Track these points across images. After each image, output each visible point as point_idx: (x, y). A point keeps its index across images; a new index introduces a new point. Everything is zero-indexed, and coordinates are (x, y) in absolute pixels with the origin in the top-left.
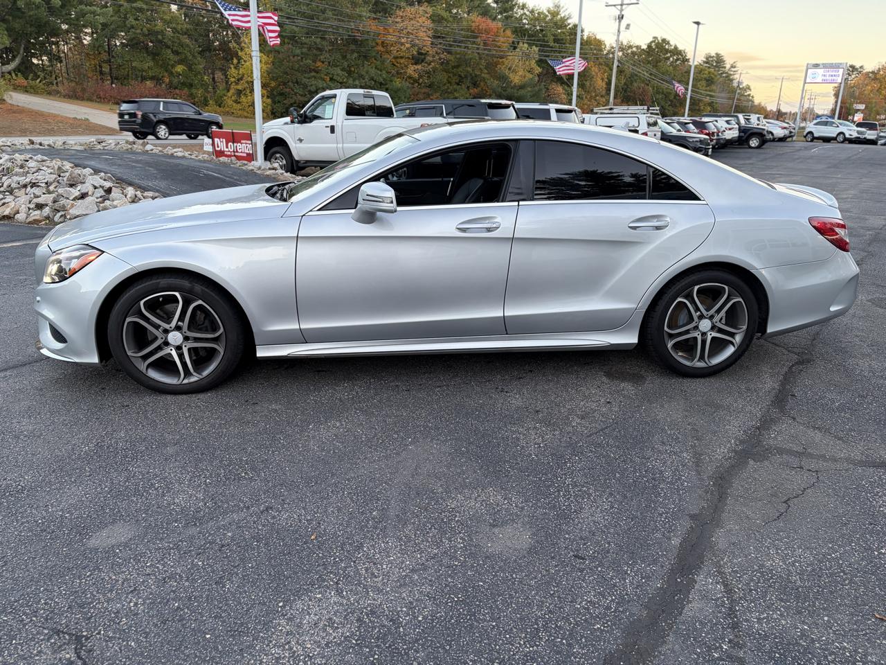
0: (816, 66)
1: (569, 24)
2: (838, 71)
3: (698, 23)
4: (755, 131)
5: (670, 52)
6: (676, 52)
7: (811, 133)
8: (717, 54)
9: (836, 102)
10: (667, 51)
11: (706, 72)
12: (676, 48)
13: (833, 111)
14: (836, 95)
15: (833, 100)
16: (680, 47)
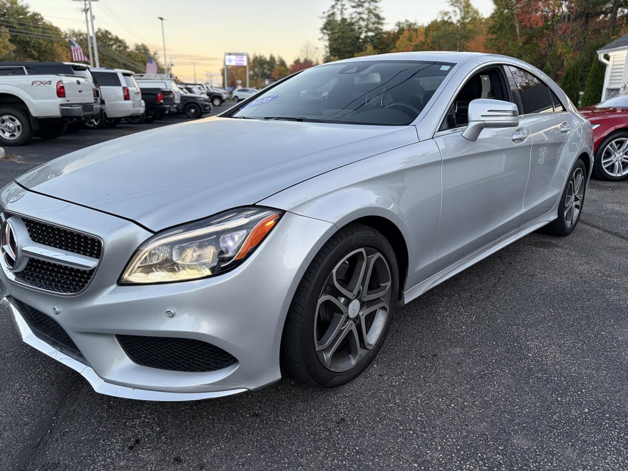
0: (230, 54)
1: (28, 12)
2: (242, 58)
3: (161, 19)
4: (216, 94)
5: (114, 40)
6: (117, 40)
7: (236, 97)
8: (143, 45)
9: (224, 80)
10: (111, 39)
11: (140, 57)
12: (117, 38)
13: (224, 84)
14: (223, 75)
15: (221, 78)
16: (120, 38)
